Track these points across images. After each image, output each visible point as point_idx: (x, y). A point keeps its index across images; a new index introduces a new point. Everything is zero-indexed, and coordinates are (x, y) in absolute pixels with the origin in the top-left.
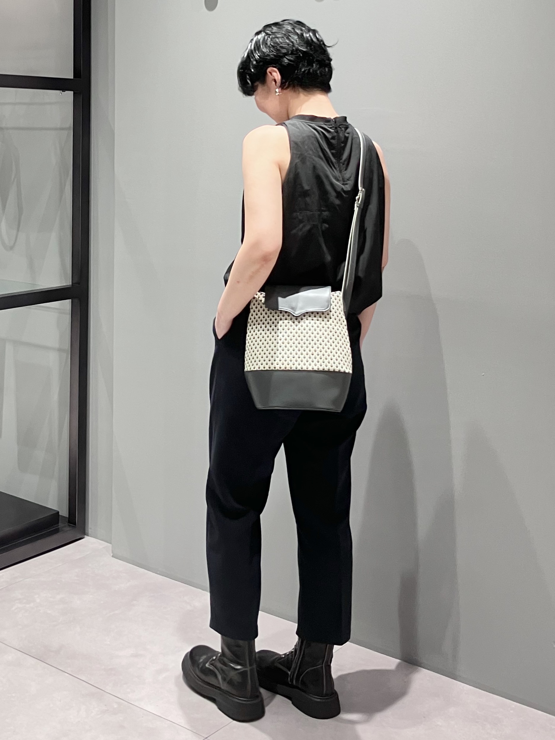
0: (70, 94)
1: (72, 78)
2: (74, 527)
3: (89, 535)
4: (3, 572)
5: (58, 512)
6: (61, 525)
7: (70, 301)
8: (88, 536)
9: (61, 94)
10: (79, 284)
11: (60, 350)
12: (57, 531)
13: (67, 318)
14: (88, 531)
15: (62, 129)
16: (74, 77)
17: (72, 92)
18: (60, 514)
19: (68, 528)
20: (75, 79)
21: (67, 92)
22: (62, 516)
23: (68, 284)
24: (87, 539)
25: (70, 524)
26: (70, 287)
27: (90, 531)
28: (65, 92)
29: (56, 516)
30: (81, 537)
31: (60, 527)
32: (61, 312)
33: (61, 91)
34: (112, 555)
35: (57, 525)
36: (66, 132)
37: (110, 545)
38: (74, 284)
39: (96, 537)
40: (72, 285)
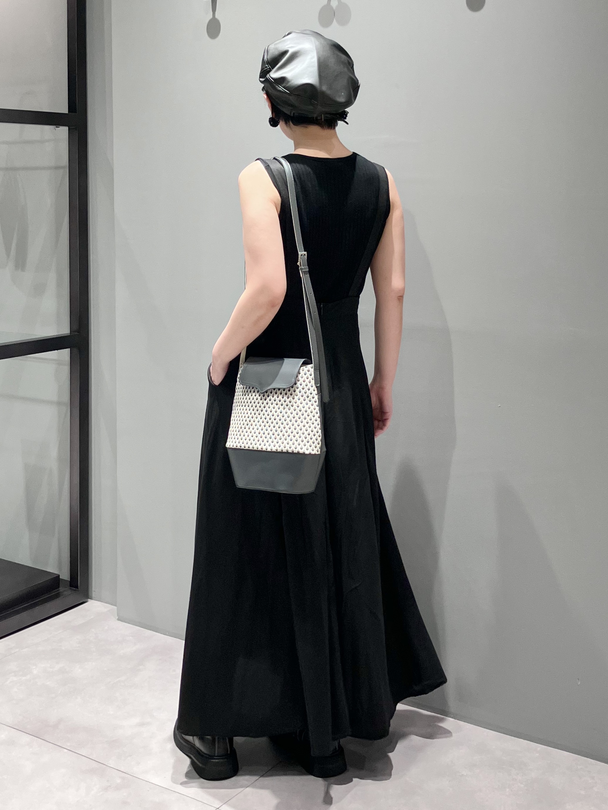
1: (67, 112)
3: (93, 598)
5: (59, 576)
6: (61, 589)
7: (68, 350)
8: (91, 599)
10: (78, 332)
11: (59, 403)
12: (57, 596)
13: (66, 370)
14: (91, 593)
15: (57, 168)
16: (69, 111)
17: (66, 128)
18: (61, 577)
19: (69, 592)
20: (69, 114)
21: (61, 127)
23: (67, 333)
24: (90, 603)
25: (71, 588)
26: (69, 336)
27: (94, 594)
28: (59, 128)
29: (56, 581)
30: (84, 601)
31: (60, 591)
32: (59, 363)
33: (55, 126)
34: (117, 617)
35: (58, 589)
36: (61, 171)
37: (115, 607)
38: (73, 332)
39: (100, 600)
40: (70, 333)
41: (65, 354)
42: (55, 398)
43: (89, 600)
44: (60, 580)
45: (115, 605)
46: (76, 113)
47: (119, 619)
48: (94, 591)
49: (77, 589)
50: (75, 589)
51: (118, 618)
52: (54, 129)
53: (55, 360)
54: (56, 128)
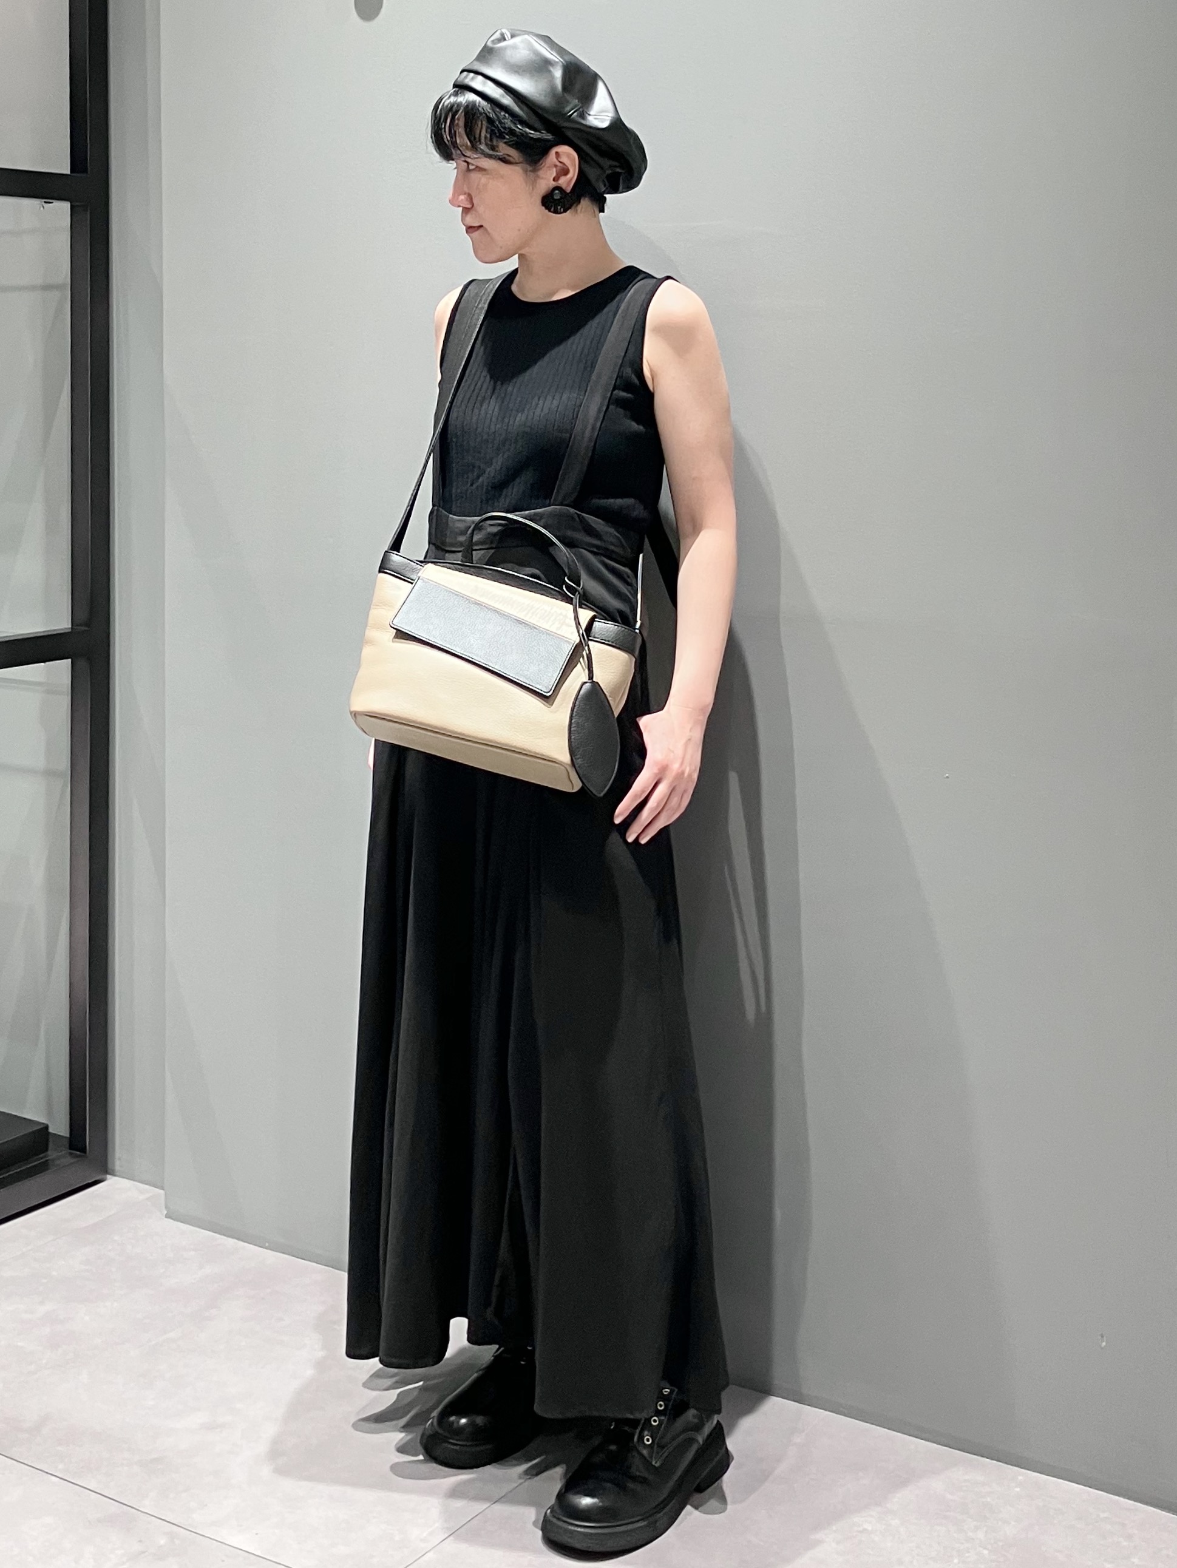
0: (62, 209)
1: (68, 172)
2: (82, 1156)
3: (116, 1173)
5: (46, 1127)
6: (52, 1154)
7: (68, 663)
10: (88, 626)
11: (49, 773)
12: (44, 1167)
13: (62, 703)
14: (113, 1162)
15: (47, 288)
16: (72, 170)
17: (66, 206)
18: (51, 1130)
19: (69, 1160)
20: (72, 174)
21: (56, 203)
22: (54, 1135)
23: (64, 627)
24: (111, 1185)
25: (72, 1151)
26: (69, 633)
27: (118, 1165)
28: (52, 205)
29: (41, 1136)
30: (98, 1178)
31: (49, 1158)
32: (49, 689)
33: (43, 201)
34: (166, 1212)
35: (45, 1154)
36: (56, 294)
37: (162, 1192)
38: (77, 625)
39: (131, 1178)
40: (72, 628)
41: (60, 670)
42: (40, 763)
43: (108, 1176)
44: (50, 1135)
45: (163, 1190)
46: (86, 173)
47: (168, 1216)
48: (119, 1159)
49: (84, 1154)
50: (78, 1153)
51: (167, 1214)
52: (40, 208)
53: (40, 684)
54: (46, 205)
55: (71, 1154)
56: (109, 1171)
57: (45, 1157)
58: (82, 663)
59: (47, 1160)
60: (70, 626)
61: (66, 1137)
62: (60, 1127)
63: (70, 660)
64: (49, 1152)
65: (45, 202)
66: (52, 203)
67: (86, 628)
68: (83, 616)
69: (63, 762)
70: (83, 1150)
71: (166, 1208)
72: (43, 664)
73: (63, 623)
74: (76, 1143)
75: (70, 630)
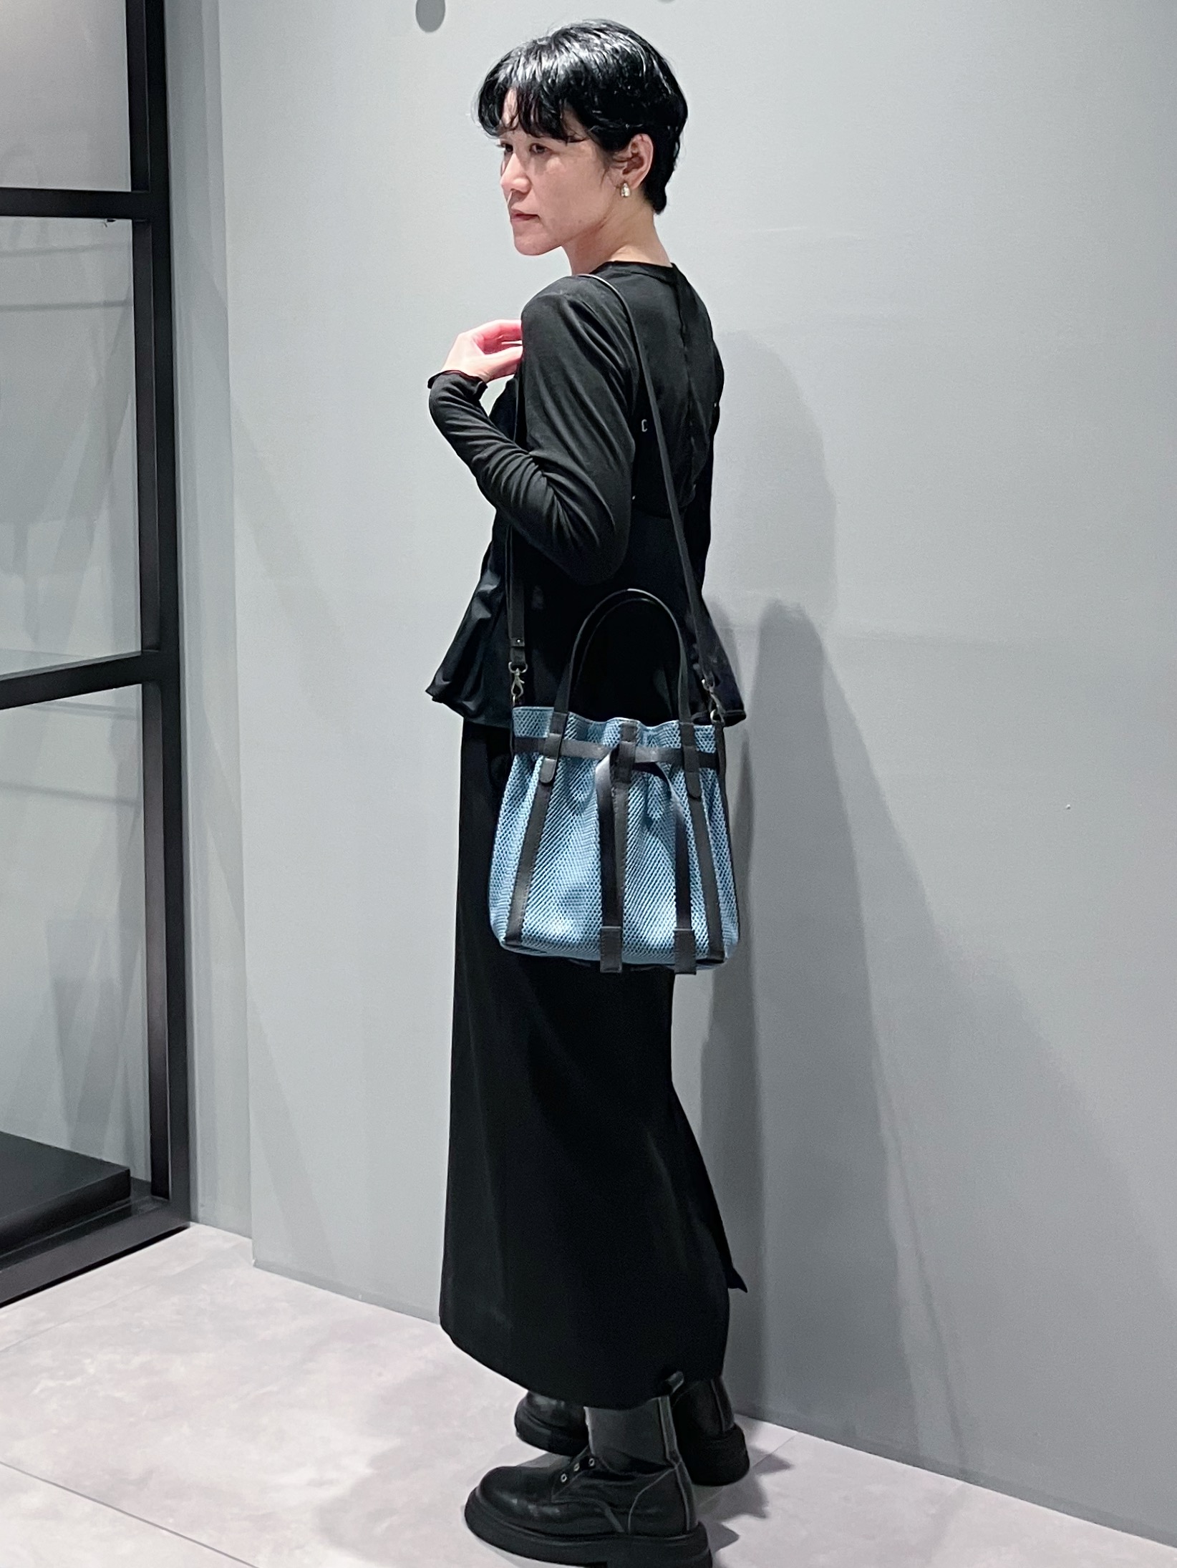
0: (123, 228)
1: (129, 190)
2: (165, 1202)
3: (200, 1221)
4: (6, 1312)
5: (128, 1171)
6: (134, 1198)
7: (138, 687)
8: (196, 1221)
9: (106, 226)
10: (158, 648)
11: (120, 801)
12: (126, 1214)
13: (134, 728)
14: (196, 1210)
15: (108, 304)
16: (133, 188)
17: (130, 222)
18: (132, 1175)
19: (149, 1207)
20: (134, 192)
21: (118, 222)
22: (137, 1180)
23: (134, 650)
24: (194, 1228)
25: (155, 1197)
26: (137, 657)
27: (201, 1212)
28: (114, 223)
29: (123, 1181)
30: (182, 1225)
31: (130, 1204)
32: (119, 715)
33: (106, 220)
34: (253, 1261)
35: (127, 1200)
36: (118, 311)
37: (246, 1240)
38: (147, 649)
39: (215, 1225)
40: (142, 651)
41: (131, 695)
42: (110, 791)
43: (192, 1223)
44: (132, 1180)
45: (250, 1238)
46: (148, 190)
47: (255, 1265)
48: (202, 1206)
49: (166, 1200)
50: (162, 1199)
51: (255, 1263)
52: (102, 226)
53: (109, 708)
54: (108, 224)
55: (153, 1200)
56: (193, 1218)
57: (127, 1203)
58: (152, 687)
59: (130, 1207)
60: (140, 649)
61: (146, 1183)
62: (142, 1171)
63: (140, 685)
64: (131, 1197)
65: (109, 221)
66: (113, 221)
67: (157, 651)
68: (152, 640)
69: (135, 789)
70: (166, 1195)
71: (254, 1257)
72: (114, 689)
73: (131, 645)
74: (158, 1187)
75: (139, 654)
